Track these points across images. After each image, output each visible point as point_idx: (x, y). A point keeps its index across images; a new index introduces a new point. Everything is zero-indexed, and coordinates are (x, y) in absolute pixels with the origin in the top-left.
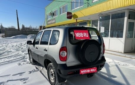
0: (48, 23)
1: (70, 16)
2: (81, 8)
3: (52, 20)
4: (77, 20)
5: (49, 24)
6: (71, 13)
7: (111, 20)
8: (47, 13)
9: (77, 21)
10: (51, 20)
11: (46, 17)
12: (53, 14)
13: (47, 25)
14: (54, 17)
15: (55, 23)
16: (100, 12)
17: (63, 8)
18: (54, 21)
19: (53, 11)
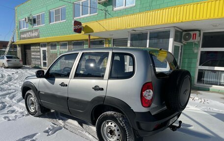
0: (23, 36)
1: (78, 27)
2: (92, 16)
3: (31, 31)
4: (89, 35)
5: (24, 38)
6: (80, 24)
7: (148, 41)
8: (19, 18)
9: (89, 37)
10: (28, 32)
11: (17, 24)
12: (34, 21)
13: (20, 39)
14: (36, 26)
15: (38, 37)
16: (135, 26)
17: (57, 12)
18: (36, 34)
19: (35, 15)
